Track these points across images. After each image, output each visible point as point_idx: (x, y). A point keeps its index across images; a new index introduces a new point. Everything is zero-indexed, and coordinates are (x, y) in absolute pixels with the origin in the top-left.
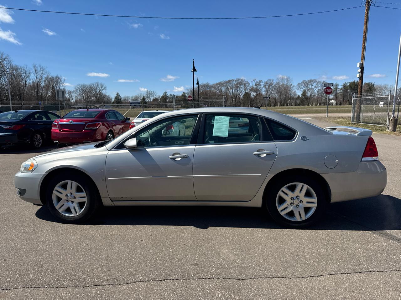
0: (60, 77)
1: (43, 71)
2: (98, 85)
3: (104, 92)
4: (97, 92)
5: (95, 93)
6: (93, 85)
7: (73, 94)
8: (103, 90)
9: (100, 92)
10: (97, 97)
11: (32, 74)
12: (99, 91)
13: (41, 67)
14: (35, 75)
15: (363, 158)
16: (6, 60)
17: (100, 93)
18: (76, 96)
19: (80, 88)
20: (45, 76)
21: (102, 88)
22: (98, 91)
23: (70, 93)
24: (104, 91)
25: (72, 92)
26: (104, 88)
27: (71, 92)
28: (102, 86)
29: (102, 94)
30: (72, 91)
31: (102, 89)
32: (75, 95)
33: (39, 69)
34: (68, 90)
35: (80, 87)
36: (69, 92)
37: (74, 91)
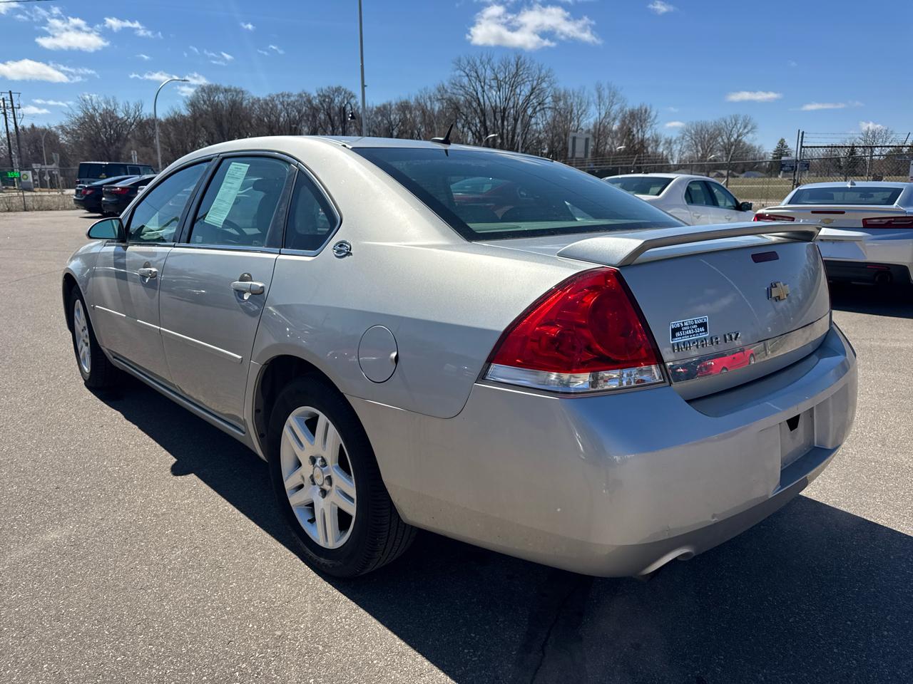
0: (648, 108)
1: (614, 97)
2: (736, 121)
3: (747, 139)
4: (732, 140)
5: (726, 141)
6: (725, 122)
7: (675, 146)
8: (747, 133)
9: (740, 138)
10: (730, 150)
11: (593, 104)
12: (738, 137)
13: (610, 89)
14: (598, 107)
15: (493, 366)
16: (546, 79)
17: (738, 142)
18: (680, 151)
19: (693, 132)
20: (616, 108)
21: (745, 127)
22: (735, 136)
23: (669, 143)
24: (750, 135)
25: (673, 141)
26: (749, 127)
27: (671, 140)
28: (748, 124)
29: (744, 144)
30: (674, 138)
31: (746, 130)
32: (679, 148)
33: (606, 93)
34: (666, 137)
35: (694, 129)
36: (666, 142)
37: (678, 139)
